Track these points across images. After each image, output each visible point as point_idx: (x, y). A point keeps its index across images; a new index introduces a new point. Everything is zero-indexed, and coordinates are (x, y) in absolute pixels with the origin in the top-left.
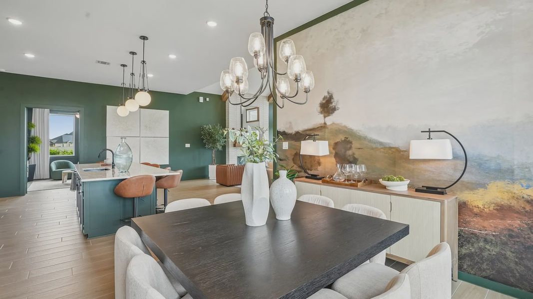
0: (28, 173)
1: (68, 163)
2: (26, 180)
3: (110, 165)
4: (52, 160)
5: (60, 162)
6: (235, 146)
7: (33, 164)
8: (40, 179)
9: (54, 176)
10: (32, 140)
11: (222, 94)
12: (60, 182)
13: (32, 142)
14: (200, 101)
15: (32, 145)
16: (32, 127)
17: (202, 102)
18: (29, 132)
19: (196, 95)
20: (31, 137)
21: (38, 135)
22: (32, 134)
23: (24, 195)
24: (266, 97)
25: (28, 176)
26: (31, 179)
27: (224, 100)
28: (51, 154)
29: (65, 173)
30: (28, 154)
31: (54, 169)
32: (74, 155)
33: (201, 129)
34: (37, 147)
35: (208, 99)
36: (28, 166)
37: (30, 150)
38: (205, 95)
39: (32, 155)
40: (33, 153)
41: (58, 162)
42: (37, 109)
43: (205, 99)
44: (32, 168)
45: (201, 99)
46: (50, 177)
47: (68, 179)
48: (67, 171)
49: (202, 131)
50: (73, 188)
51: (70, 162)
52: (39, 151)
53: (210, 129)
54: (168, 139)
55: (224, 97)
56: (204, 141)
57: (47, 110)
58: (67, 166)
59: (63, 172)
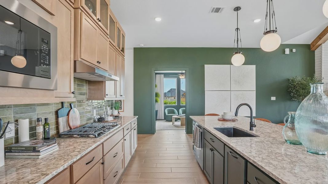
1: (174, 110)
4: (165, 108)
5: (171, 109)
7: (156, 110)
8: (160, 119)
9: (167, 119)
10: (157, 95)
11: (310, 44)
12: (171, 123)
13: (157, 97)
14: (286, 53)
17: (288, 54)
21: (158, 92)
23: (154, 133)
27: (313, 49)
28: (165, 103)
29: (174, 117)
31: (167, 114)
32: (176, 105)
35: (294, 50)
37: (156, 101)
38: (291, 46)
40: (156, 103)
41: (169, 109)
42: (158, 75)
43: (291, 51)
44: (156, 113)
45: (287, 51)
46: (165, 119)
47: (175, 121)
48: (175, 116)
49: (290, 83)
50: (198, 147)
51: (174, 109)
52: (159, 102)
53: (300, 81)
54: (255, 92)
55: (313, 46)
56: (292, 94)
57: (162, 75)
58: (173, 112)
59: (173, 116)
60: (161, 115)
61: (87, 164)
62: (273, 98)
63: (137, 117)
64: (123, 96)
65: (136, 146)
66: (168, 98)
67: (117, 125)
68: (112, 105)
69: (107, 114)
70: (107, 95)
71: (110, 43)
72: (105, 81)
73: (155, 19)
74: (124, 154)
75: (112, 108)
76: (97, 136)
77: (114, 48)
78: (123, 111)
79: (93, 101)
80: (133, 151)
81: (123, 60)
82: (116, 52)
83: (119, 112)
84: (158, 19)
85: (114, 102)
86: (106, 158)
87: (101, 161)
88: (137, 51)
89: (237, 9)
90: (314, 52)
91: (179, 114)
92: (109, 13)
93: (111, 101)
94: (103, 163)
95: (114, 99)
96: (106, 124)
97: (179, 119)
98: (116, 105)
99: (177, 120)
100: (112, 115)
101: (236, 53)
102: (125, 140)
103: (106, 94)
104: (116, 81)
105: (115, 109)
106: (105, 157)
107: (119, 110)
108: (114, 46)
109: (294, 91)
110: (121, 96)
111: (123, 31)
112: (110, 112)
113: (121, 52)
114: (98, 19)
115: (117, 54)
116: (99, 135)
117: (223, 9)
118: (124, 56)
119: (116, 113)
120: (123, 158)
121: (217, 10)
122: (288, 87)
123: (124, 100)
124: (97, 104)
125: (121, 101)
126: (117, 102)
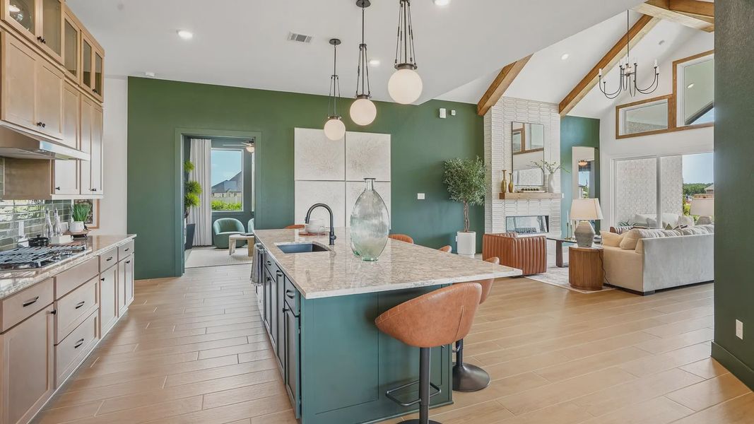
0: (185, 237)
1: (235, 222)
2: (182, 247)
3: (323, 234)
4: (215, 217)
5: (227, 221)
6: (502, 196)
7: (191, 223)
8: (201, 246)
9: (219, 243)
10: (190, 188)
11: (477, 104)
12: (227, 252)
13: (191, 191)
14: (441, 117)
15: (190, 195)
16: (190, 168)
17: (445, 117)
18: (186, 175)
19: (434, 105)
20: (189, 182)
21: (197, 181)
22: (191, 179)
23: (180, 275)
24: (556, 105)
25: (185, 242)
26: (189, 246)
27: (481, 113)
28: (214, 209)
29: (232, 238)
30: (185, 209)
31: (218, 232)
32: (242, 210)
33: (444, 166)
34: (196, 198)
35: (454, 113)
36: (185, 227)
37: (188, 202)
38: (449, 105)
39: (191, 209)
40: (191, 207)
41: (222, 221)
42: (196, 140)
43: (449, 113)
44: (191, 229)
45: (443, 113)
46: (213, 244)
47: (236, 247)
48: (236, 236)
49: (447, 170)
50: (256, 281)
51: (238, 221)
52: (199, 204)
53: (460, 167)
54: (390, 184)
55: (481, 109)
56: (450, 188)
57: (208, 142)
58: (234, 228)
59: (231, 236)
60: (203, 234)
61: (25, 305)
62: (421, 196)
63: (135, 235)
64: (98, 191)
65: (130, 300)
66: (232, 195)
67: (83, 249)
68: (67, 211)
69: (54, 231)
70: (58, 189)
71: (67, 80)
72: (53, 161)
73: (177, 32)
74: (99, 309)
75: (66, 218)
76: (40, 265)
77: (76, 86)
78: (98, 227)
79: (17, 202)
80: (123, 310)
81: (99, 110)
82: (80, 97)
83: (85, 227)
84: (186, 35)
85: (73, 203)
86: (61, 305)
87: (51, 309)
88: (138, 86)
89: (335, 42)
90: (482, 117)
91: (247, 231)
92: (63, 16)
93: (65, 201)
94: (54, 312)
95: (73, 198)
96: (54, 249)
97: (246, 242)
98: (80, 210)
99: (240, 244)
100: (68, 232)
101: (332, 118)
102: (103, 280)
103: (56, 187)
104: (80, 160)
105: (76, 220)
106: (58, 302)
107: (88, 225)
108: (76, 84)
109: (451, 184)
110: (93, 190)
111: (98, 46)
112: (61, 226)
113: (92, 93)
114: (39, 38)
115: (82, 99)
116: (44, 263)
117: (310, 38)
118: (101, 102)
119: (79, 227)
120: (96, 314)
121: (301, 38)
122: (444, 177)
123: (98, 200)
124: (26, 207)
125: (90, 202)
126: (79, 204)
